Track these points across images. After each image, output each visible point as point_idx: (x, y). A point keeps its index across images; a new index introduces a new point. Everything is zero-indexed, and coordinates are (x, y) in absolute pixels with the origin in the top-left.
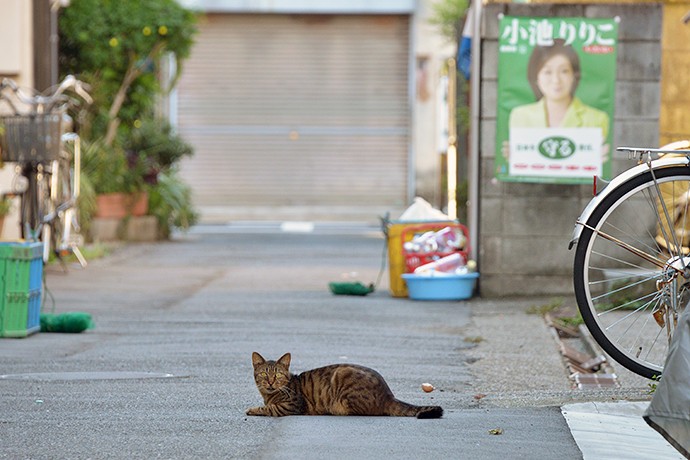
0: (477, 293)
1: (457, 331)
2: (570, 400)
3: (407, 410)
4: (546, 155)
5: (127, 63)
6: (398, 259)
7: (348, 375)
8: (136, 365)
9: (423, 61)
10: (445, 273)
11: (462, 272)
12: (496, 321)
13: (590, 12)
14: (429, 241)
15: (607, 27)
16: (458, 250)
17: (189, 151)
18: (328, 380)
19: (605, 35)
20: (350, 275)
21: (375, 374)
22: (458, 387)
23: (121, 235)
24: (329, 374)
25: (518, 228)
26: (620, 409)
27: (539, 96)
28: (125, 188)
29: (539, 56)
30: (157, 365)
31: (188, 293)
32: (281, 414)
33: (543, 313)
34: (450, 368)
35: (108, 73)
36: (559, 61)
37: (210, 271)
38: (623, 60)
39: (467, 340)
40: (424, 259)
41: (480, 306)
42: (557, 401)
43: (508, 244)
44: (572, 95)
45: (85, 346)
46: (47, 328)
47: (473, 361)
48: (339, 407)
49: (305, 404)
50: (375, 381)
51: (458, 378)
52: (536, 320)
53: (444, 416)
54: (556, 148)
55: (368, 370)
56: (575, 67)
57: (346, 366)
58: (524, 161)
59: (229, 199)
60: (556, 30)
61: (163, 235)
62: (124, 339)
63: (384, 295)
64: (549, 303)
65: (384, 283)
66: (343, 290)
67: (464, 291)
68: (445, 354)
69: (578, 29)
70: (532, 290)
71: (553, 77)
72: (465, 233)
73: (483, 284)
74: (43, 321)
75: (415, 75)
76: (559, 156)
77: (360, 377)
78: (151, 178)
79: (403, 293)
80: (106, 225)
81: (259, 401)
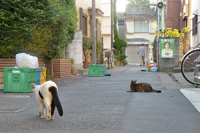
0: (158, 71)
1: (156, 75)
2: (181, 88)
3: (155, 91)
4: (166, 55)
5: (120, 48)
6: (149, 67)
8: (114, 81)
9: (150, 49)
10: (154, 69)
11: (156, 68)
12: (161, 74)
13: (171, 38)
14: (153, 65)
15: (173, 40)
16: (156, 66)
17: (127, 57)
19: (173, 41)
20: (143, 69)
22: (160, 85)
23: (120, 65)
24: (142, 85)
25: (163, 63)
26: (189, 90)
27: (165, 48)
28: (120, 60)
29: (165, 43)
30: (117, 81)
31: (125, 71)
33: (166, 73)
34: (158, 81)
35: (119, 49)
36: (167, 44)
37: (128, 69)
38: (175, 44)
39: (158, 77)
40: (152, 67)
41: (159, 72)
42: (179, 88)
43: (162, 65)
44: (169, 48)
45: (110, 78)
46: (106, 75)
47: (161, 80)
49: (136, 90)
51: (160, 83)
52: (166, 74)
53: (161, 92)
54: (167, 54)
56: (169, 45)
57: (145, 83)
58: (163, 55)
59: (131, 62)
60: (167, 40)
61: (124, 65)
62: (115, 77)
63: (147, 71)
64: (167, 72)
65: (147, 70)
66: (142, 71)
67: (157, 71)
68: (157, 79)
69: (170, 40)
70: (164, 70)
71: (167, 46)
72: (157, 64)
73: (159, 70)
74: (105, 74)
75: (149, 50)
76: (167, 55)
78: (123, 59)
79: (149, 71)
80: (118, 64)
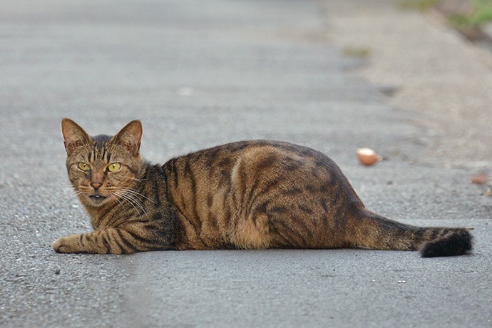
7: (267, 162)
18: (226, 175)
21: (322, 161)
32: (128, 249)
48: (250, 230)
50: (324, 175)
55: (307, 152)
77: (293, 167)
81: (80, 224)
